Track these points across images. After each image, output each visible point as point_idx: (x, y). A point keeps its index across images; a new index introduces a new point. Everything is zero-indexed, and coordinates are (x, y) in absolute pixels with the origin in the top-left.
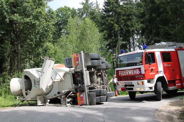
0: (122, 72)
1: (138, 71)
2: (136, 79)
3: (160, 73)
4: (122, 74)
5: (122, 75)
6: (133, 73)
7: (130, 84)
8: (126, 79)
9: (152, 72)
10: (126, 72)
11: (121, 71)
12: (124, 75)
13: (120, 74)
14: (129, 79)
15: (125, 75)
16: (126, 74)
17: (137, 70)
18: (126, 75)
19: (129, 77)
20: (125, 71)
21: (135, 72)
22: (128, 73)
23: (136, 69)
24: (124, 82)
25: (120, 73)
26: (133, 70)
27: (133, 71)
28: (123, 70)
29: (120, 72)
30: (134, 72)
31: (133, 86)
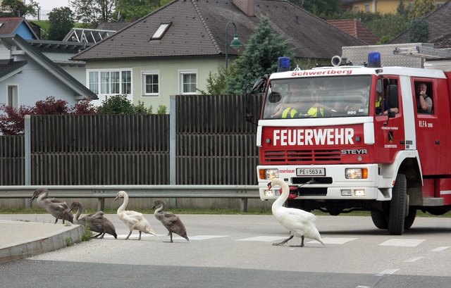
0: (286, 135)
1: (349, 133)
2: (339, 159)
3: (408, 147)
4: (285, 141)
5: (283, 144)
6: (333, 140)
7: (318, 175)
8: (303, 160)
9: (391, 141)
10: (303, 134)
11: (284, 131)
12: (294, 143)
13: (279, 141)
14: (313, 157)
15: (300, 143)
16: (303, 140)
17: (347, 130)
18: (302, 144)
19: (313, 153)
20: (300, 131)
21: (341, 136)
22: (313, 139)
23: (345, 126)
24: (293, 167)
25: (276, 138)
26: (332, 130)
27: (333, 133)
28: (292, 128)
29: (279, 135)
30: (337, 136)
31: (329, 180)
